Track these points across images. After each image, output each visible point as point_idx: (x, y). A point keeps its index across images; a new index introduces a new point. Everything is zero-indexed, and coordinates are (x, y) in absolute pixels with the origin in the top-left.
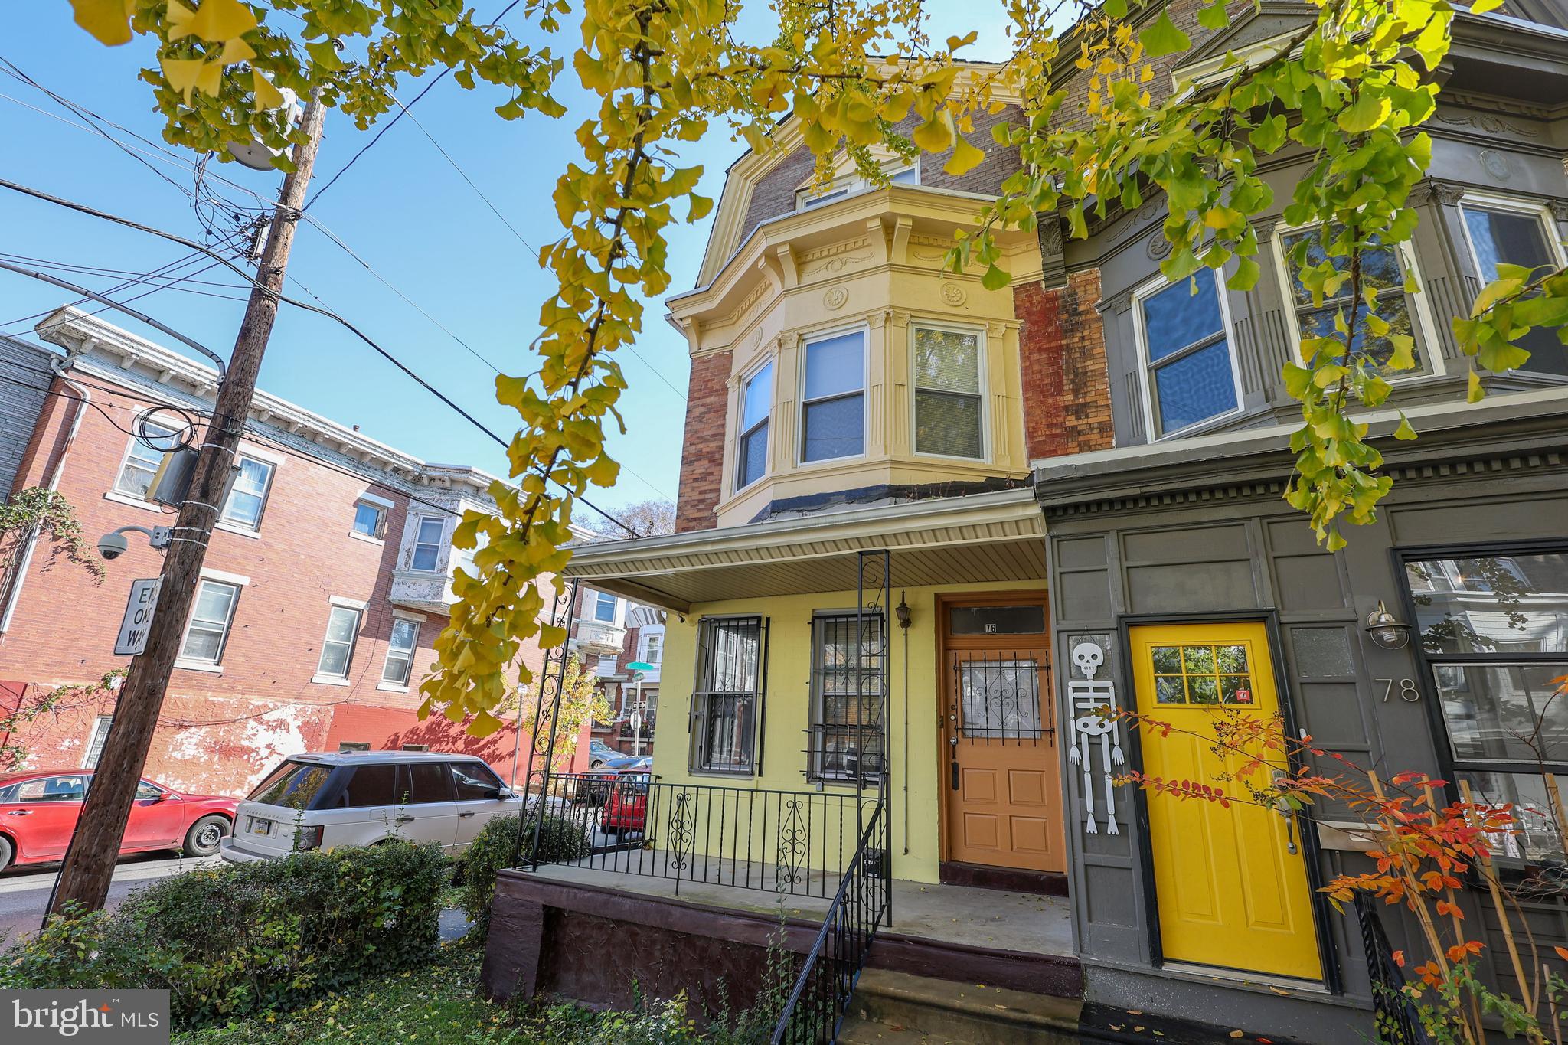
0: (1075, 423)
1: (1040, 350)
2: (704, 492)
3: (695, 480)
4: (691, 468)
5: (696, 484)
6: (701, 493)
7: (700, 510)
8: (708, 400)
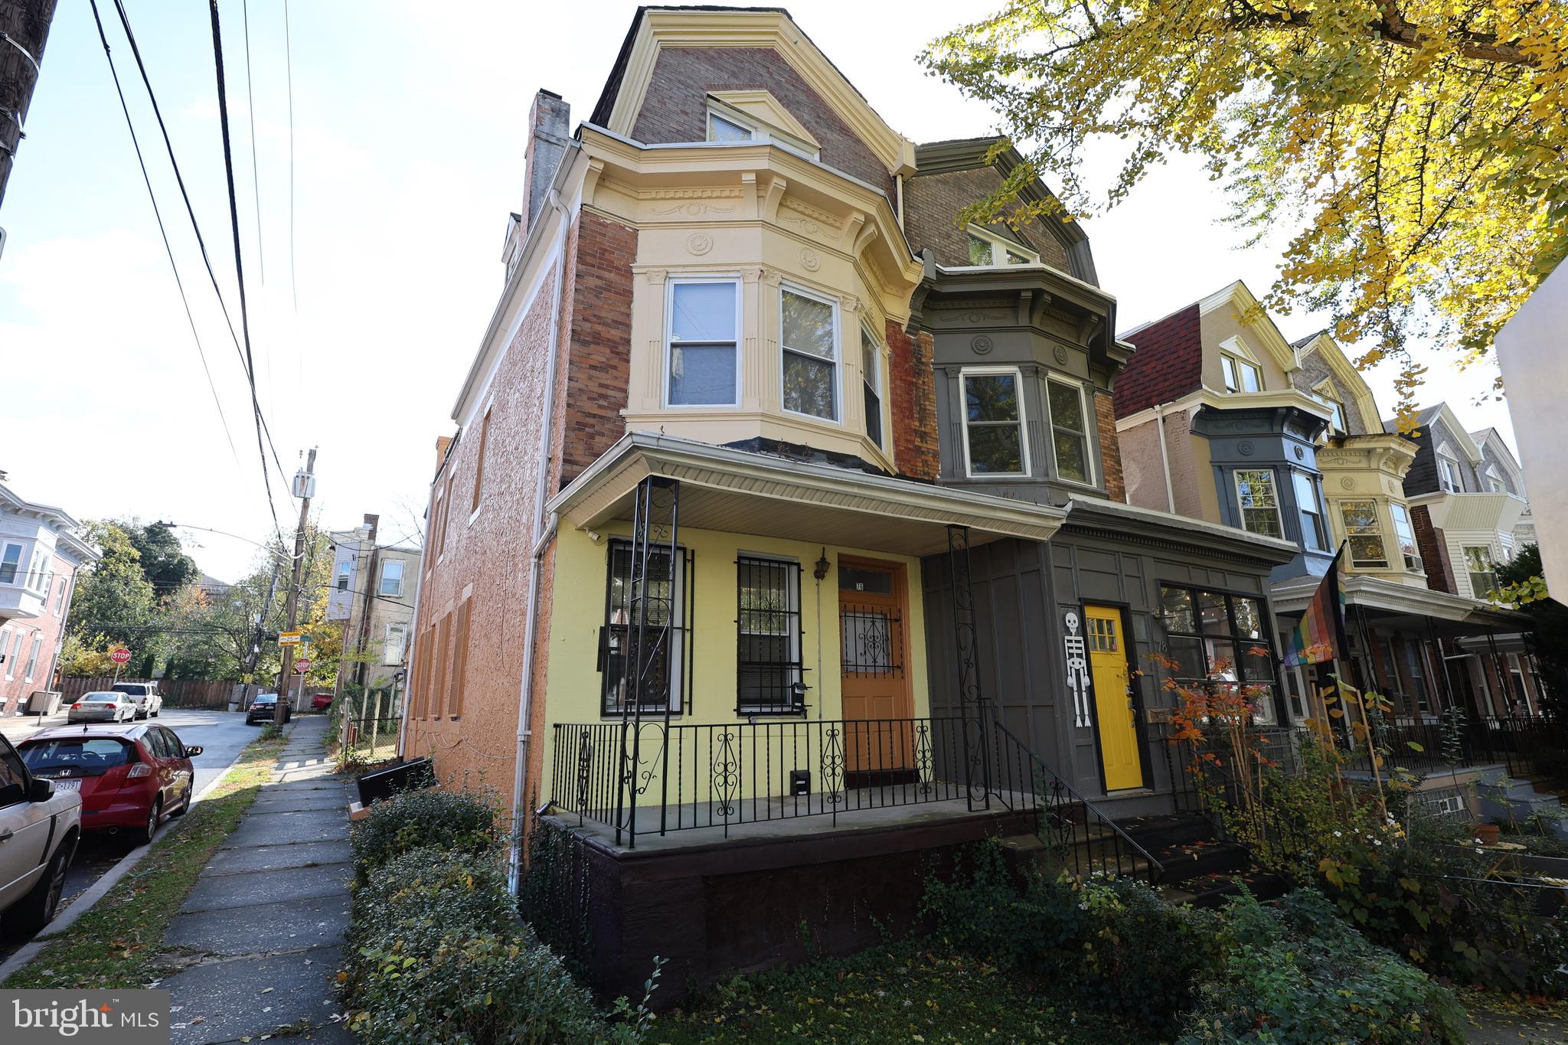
0: (920, 444)
1: (901, 379)
2: (607, 387)
3: (593, 367)
4: (586, 350)
5: (593, 373)
6: (601, 385)
7: (600, 407)
8: (606, 275)
